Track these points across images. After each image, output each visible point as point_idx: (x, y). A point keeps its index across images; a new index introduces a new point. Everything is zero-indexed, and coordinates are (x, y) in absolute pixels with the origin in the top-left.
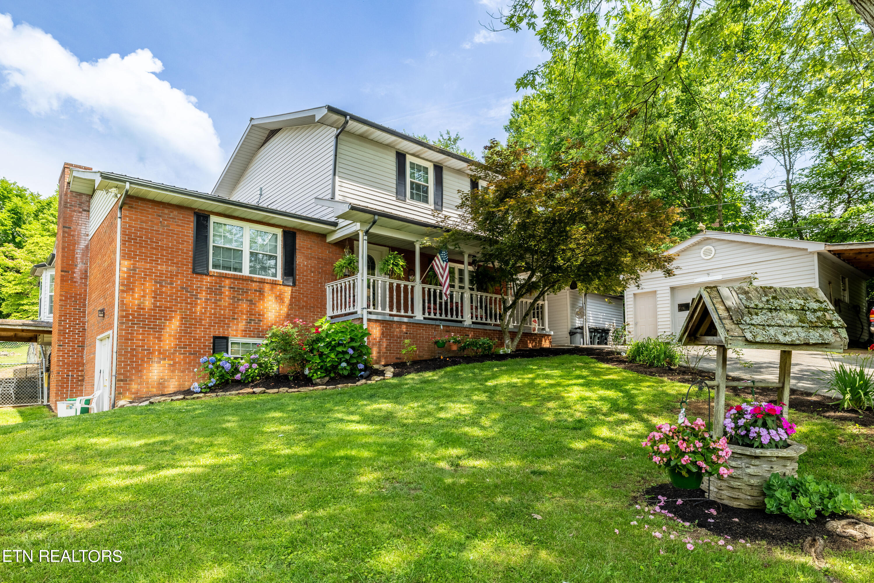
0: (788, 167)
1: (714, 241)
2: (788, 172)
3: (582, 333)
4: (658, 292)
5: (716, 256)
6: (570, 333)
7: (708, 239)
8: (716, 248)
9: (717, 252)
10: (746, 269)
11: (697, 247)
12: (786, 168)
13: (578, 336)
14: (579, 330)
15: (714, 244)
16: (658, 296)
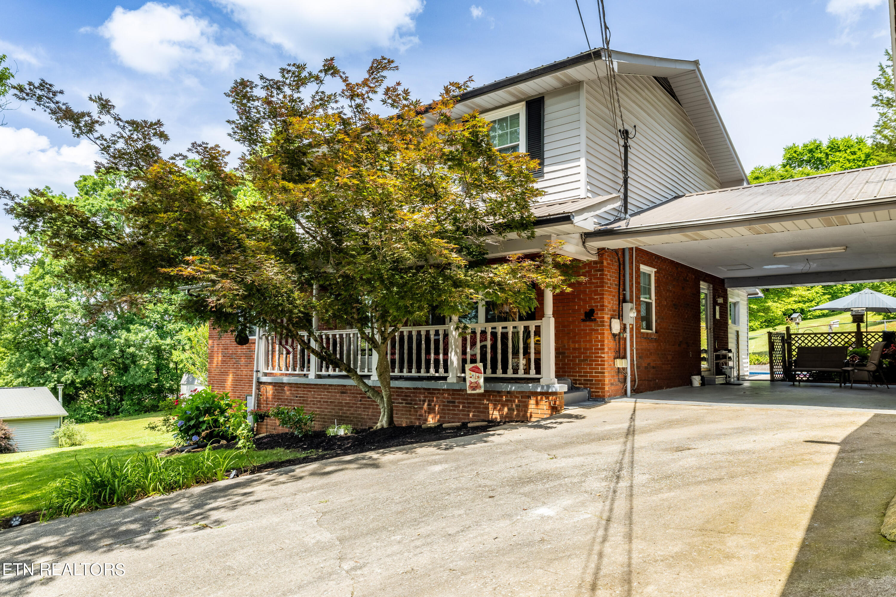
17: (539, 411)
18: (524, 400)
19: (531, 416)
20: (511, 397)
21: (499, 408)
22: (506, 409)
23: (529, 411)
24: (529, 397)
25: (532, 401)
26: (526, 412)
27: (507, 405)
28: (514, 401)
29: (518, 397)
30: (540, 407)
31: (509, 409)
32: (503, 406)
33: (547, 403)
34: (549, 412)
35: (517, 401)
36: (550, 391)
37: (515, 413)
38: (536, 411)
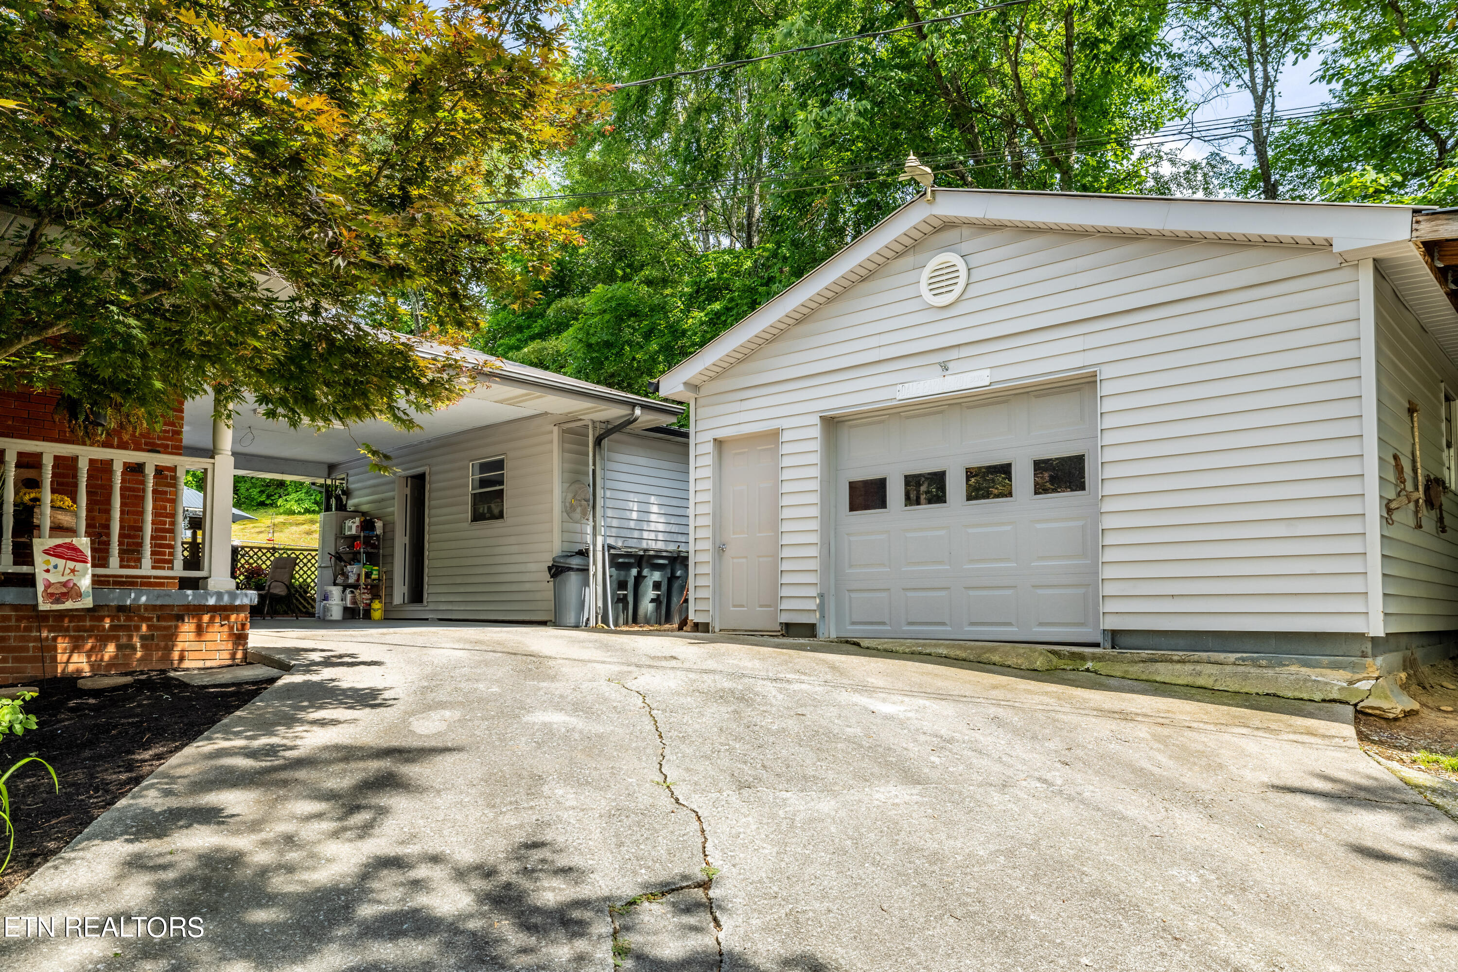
0: (1260, 89)
1: (966, 231)
2: (1259, 102)
3: (585, 570)
4: (786, 436)
5: (973, 291)
6: (550, 569)
7: (948, 225)
8: (974, 260)
9: (976, 275)
10: (1078, 344)
11: (909, 260)
12: (1254, 90)
13: (573, 578)
14: (575, 562)
15: (966, 247)
16: (785, 449)
17: (203, 646)
18: (164, 624)
19: (182, 659)
20: (129, 619)
21: (89, 645)
22: (111, 649)
23: (179, 646)
24: (180, 618)
25: (187, 628)
26: (169, 649)
27: (116, 638)
28: (138, 628)
29: (150, 619)
30: (208, 637)
31: (119, 647)
32: (103, 640)
33: (226, 629)
34: (230, 646)
35: (144, 627)
36: (238, 603)
37: (139, 654)
38: (196, 646)
